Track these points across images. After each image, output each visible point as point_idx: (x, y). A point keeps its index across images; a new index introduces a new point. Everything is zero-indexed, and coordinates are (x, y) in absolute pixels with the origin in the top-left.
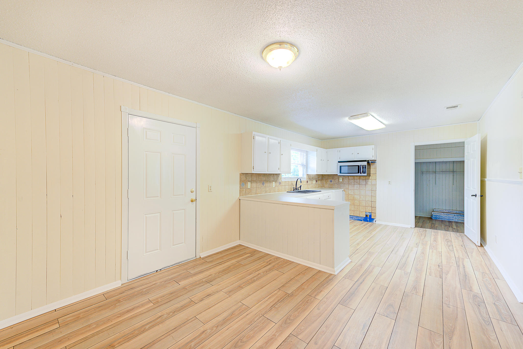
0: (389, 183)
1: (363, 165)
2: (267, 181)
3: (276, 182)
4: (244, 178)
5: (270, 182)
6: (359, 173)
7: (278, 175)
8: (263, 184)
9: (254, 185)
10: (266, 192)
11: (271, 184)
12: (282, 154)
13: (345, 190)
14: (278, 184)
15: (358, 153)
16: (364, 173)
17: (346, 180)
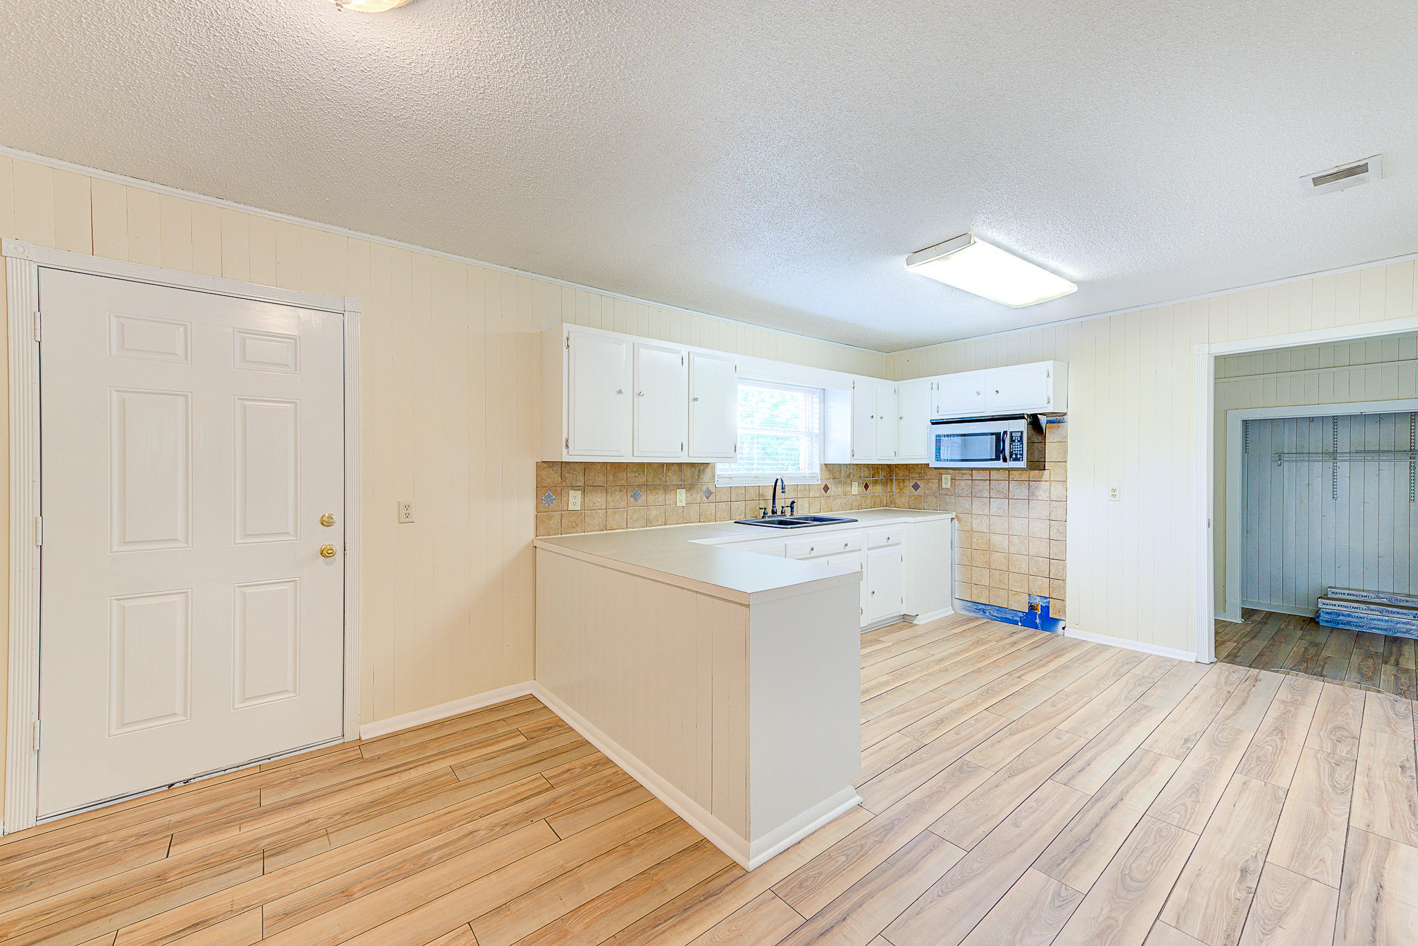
0: (1114, 496)
1: (1011, 433)
2: (649, 487)
3: (690, 488)
4: (553, 477)
5: (666, 489)
6: (997, 458)
7: (698, 468)
8: (635, 497)
9: (598, 499)
10: (648, 522)
11: (670, 496)
12: (696, 399)
13: (961, 516)
14: (698, 496)
15: (997, 392)
16: (1016, 459)
17: (963, 483)
